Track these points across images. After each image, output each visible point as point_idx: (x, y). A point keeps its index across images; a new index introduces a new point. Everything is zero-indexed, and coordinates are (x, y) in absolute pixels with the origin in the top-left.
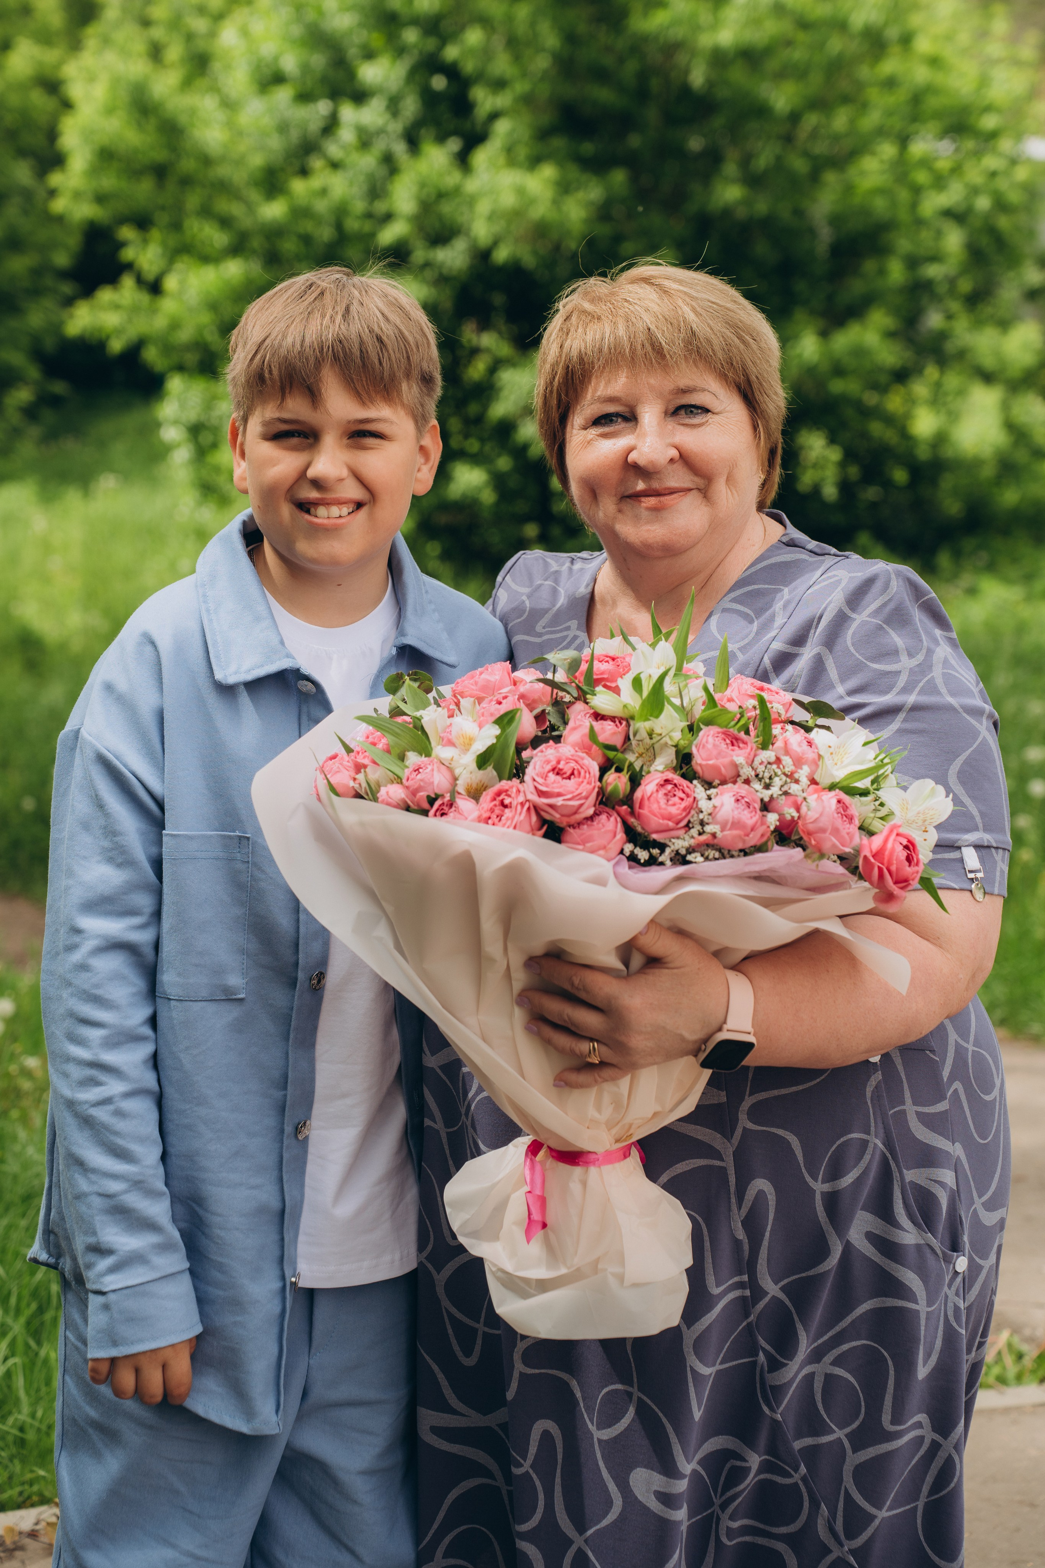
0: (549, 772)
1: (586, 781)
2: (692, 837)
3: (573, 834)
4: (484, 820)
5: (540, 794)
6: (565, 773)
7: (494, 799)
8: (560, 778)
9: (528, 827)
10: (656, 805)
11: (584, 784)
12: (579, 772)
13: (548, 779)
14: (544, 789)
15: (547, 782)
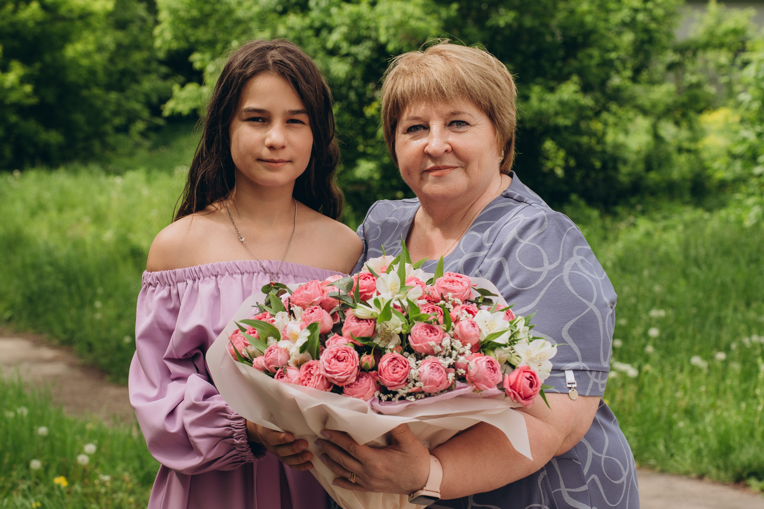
0: (332, 358)
1: (351, 364)
2: (410, 388)
3: (346, 390)
4: (301, 381)
5: (327, 372)
6: (341, 358)
7: (307, 369)
8: (338, 362)
9: (322, 387)
10: (387, 374)
11: (349, 366)
12: (348, 358)
13: (331, 363)
14: (328, 369)
15: (331, 365)
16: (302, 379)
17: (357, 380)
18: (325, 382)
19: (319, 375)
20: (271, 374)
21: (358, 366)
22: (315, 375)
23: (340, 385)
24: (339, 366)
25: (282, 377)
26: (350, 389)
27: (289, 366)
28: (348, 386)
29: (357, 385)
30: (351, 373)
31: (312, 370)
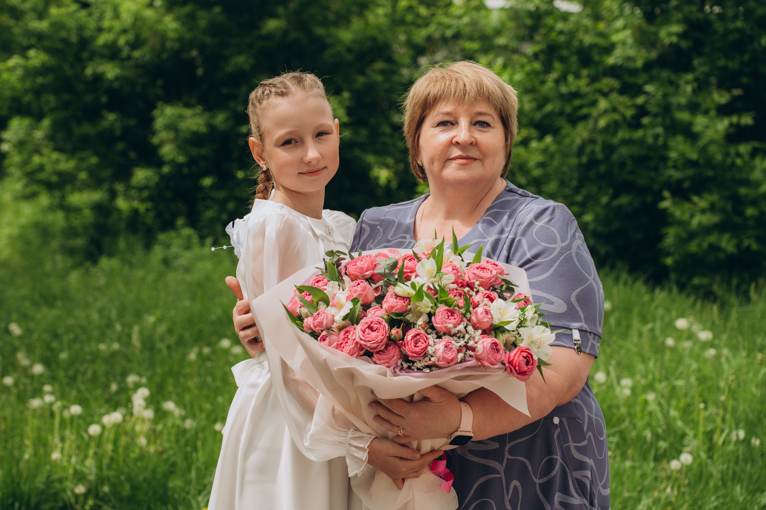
0: (366, 328)
1: (381, 334)
2: (427, 362)
3: (374, 355)
4: (339, 346)
5: (361, 339)
6: (374, 328)
7: (345, 335)
8: (371, 331)
9: (357, 350)
10: (409, 346)
11: (380, 336)
12: (379, 329)
13: (365, 332)
14: (362, 337)
15: (364, 334)
16: (341, 341)
17: (386, 348)
18: (358, 347)
19: (354, 341)
20: (315, 336)
21: (388, 336)
22: (351, 339)
23: (371, 351)
24: (372, 335)
25: (324, 340)
26: (378, 355)
27: (332, 330)
28: (377, 353)
29: (385, 353)
30: (381, 342)
31: (349, 335)
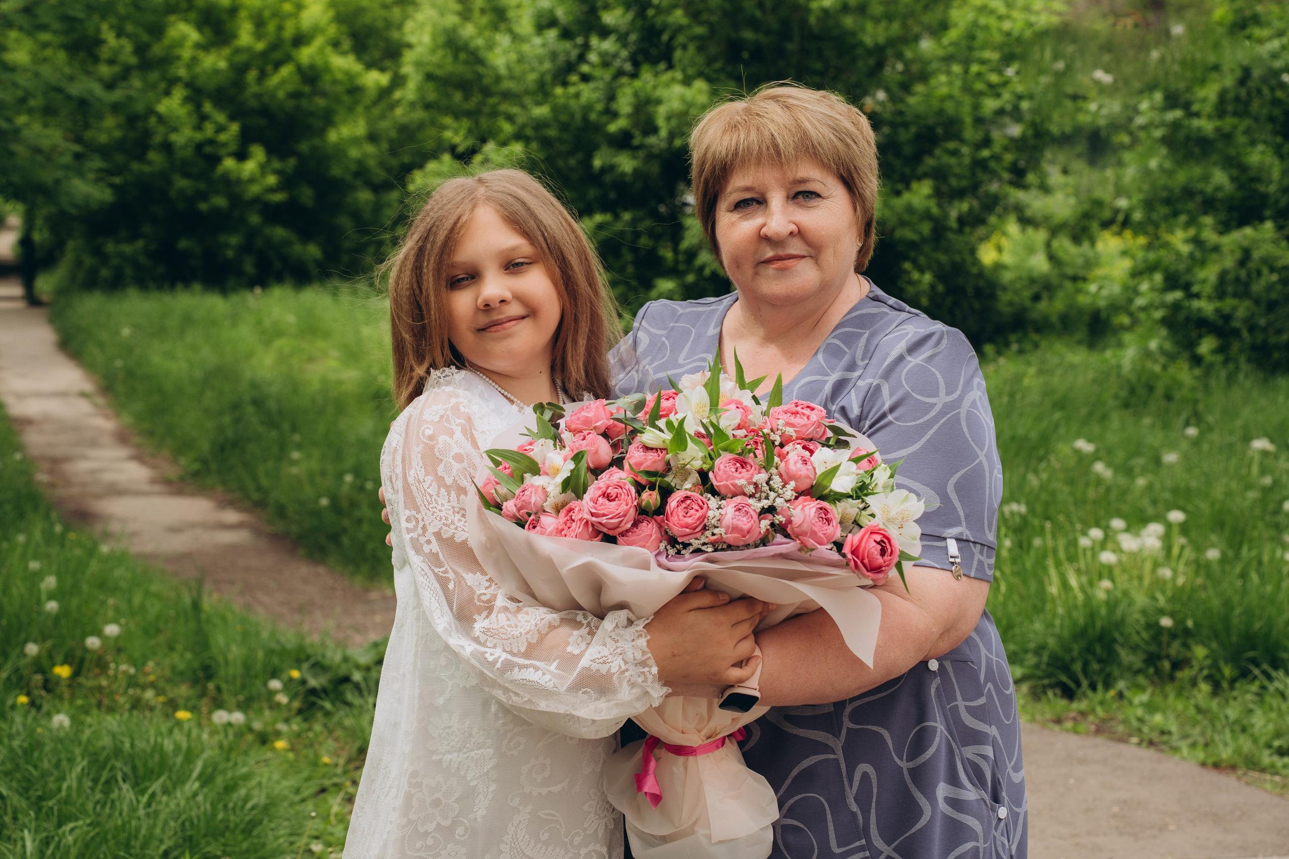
0: (600, 497)
1: (625, 503)
2: (708, 537)
3: (620, 539)
4: (560, 532)
5: (592, 514)
6: (612, 496)
7: (567, 514)
8: (607, 501)
9: (588, 537)
10: (676, 518)
11: (623, 506)
12: (621, 495)
13: (598, 502)
14: (593, 511)
15: (598, 506)
16: (560, 528)
17: (635, 525)
18: (591, 529)
19: (581, 519)
20: (521, 524)
21: (636, 506)
22: (577, 520)
23: (611, 533)
24: (609, 506)
25: (534, 527)
26: (625, 538)
27: (544, 511)
28: (623, 534)
29: (635, 532)
30: (625, 516)
31: (573, 514)
